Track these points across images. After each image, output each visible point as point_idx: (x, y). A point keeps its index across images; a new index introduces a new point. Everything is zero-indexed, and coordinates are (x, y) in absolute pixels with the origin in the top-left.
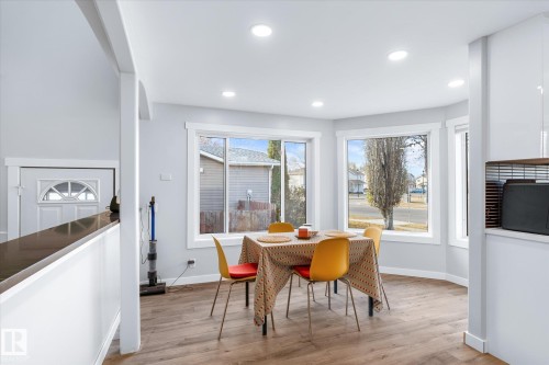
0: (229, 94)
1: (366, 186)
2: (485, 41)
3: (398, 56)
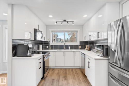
2: (12, 5)
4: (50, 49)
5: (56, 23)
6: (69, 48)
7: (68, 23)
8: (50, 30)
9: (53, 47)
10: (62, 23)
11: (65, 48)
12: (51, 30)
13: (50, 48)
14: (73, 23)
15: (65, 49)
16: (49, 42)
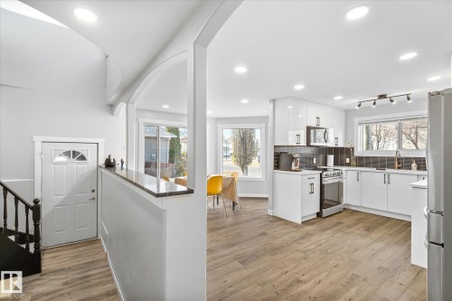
0: (166, 107)
1: (232, 151)
2: (274, 101)
3: (245, 101)
4: (353, 166)
5: (360, 105)
6: (414, 165)
7: (392, 101)
8: (354, 120)
9: (363, 162)
10: (374, 104)
11: (397, 165)
12: (356, 120)
13: (354, 163)
14: (409, 99)
15: (399, 168)
16: (353, 149)
